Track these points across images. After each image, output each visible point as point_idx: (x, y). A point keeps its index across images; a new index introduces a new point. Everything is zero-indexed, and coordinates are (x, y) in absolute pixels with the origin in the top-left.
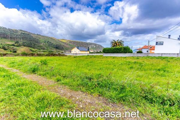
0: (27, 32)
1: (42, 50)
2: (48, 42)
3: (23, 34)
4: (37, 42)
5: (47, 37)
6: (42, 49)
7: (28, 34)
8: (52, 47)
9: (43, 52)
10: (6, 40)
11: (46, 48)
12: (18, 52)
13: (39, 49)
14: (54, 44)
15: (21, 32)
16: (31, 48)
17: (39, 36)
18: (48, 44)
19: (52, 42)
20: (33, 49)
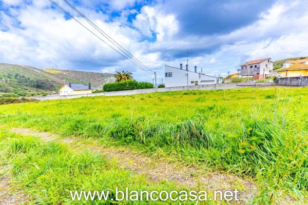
2: (16, 76)
5: (15, 65)
8: (27, 86)
11: (12, 89)
14: (31, 80)
18: (16, 80)
19: (27, 76)
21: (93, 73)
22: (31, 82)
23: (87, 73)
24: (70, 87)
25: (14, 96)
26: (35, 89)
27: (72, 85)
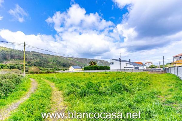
0: (38, 53)
1: (50, 69)
2: (56, 61)
3: (35, 55)
4: (46, 62)
5: (56, 56)
6: (50, 67)
7: (39, 55)
8: (59, 65)
9: (51, 70)
10: (20, 61)
11: (54, 66)
12: (30, 71)
13: (48, 68)
14: (62, 62)
15: (33, 53)
16: (40, 67)
17: (49, 56)
18: (56, 63)
19: (60, 61)
20: (42, 68)
21: (89, 59)
22: (61, 63)
23: (86, 59)
24: (73, 67)
25: (54, 70)
26: (62, 67)
27: (74, 66)
